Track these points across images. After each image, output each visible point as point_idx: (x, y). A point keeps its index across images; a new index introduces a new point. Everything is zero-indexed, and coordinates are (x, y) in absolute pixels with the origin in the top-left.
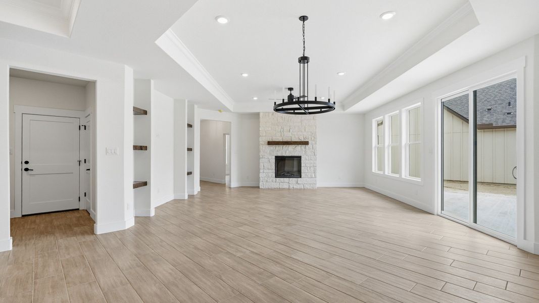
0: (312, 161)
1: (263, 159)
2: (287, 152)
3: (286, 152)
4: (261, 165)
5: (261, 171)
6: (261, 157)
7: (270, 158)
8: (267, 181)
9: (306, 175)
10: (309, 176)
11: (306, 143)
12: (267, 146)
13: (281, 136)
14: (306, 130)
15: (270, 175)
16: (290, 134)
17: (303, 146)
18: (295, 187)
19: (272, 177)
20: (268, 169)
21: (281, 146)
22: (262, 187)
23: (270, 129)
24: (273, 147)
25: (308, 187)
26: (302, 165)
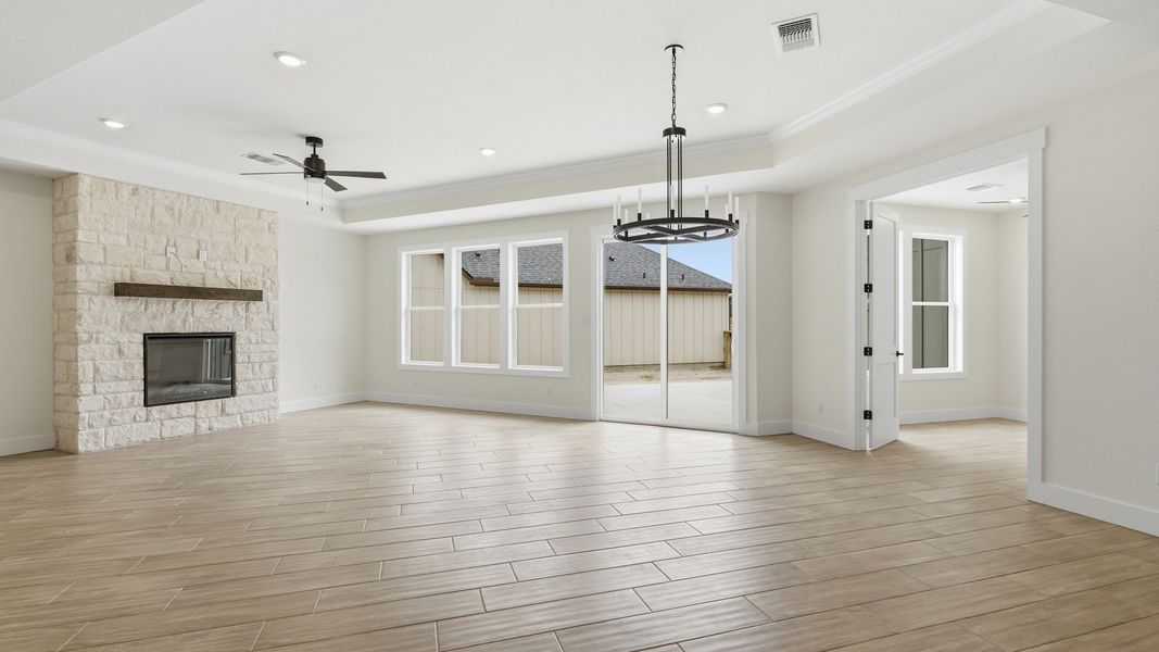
0: (265, 347)
1: (93, 345)
2: (191, 320)
3: (185, 321)
4: (85, 368)
5: (86, 388)
6: (85, 337)
7: (124, 338)
8: (111, 423)
9: (248, 386)
10: (260, 389)
11: (256, 296)
12: (113, 300)
13: (167, 268)
14: (251, 257)
15: (125, 398)
16: (198, 266)
17: (241, 305)
18: (216, 425)
19: (132, 404)
20: (117, 379)
21: (169, 302)
22: (91, 447)
23: (122, 240)
24: (133, 305)
25: (256, 420)
26: (239, 358)
